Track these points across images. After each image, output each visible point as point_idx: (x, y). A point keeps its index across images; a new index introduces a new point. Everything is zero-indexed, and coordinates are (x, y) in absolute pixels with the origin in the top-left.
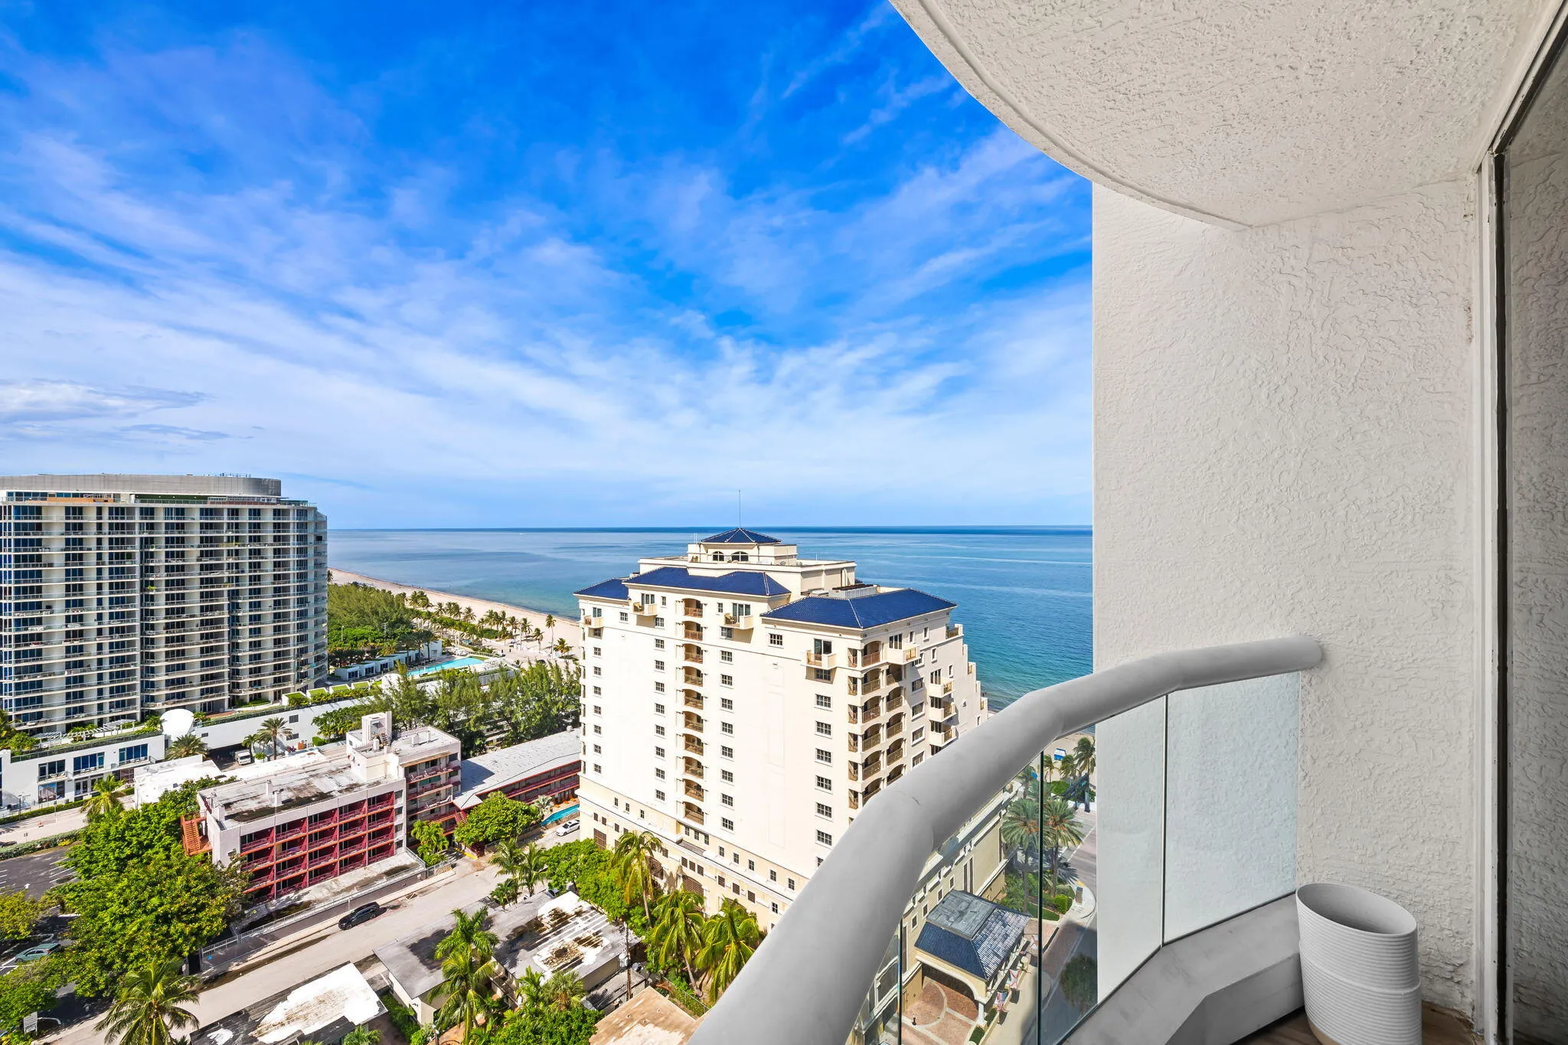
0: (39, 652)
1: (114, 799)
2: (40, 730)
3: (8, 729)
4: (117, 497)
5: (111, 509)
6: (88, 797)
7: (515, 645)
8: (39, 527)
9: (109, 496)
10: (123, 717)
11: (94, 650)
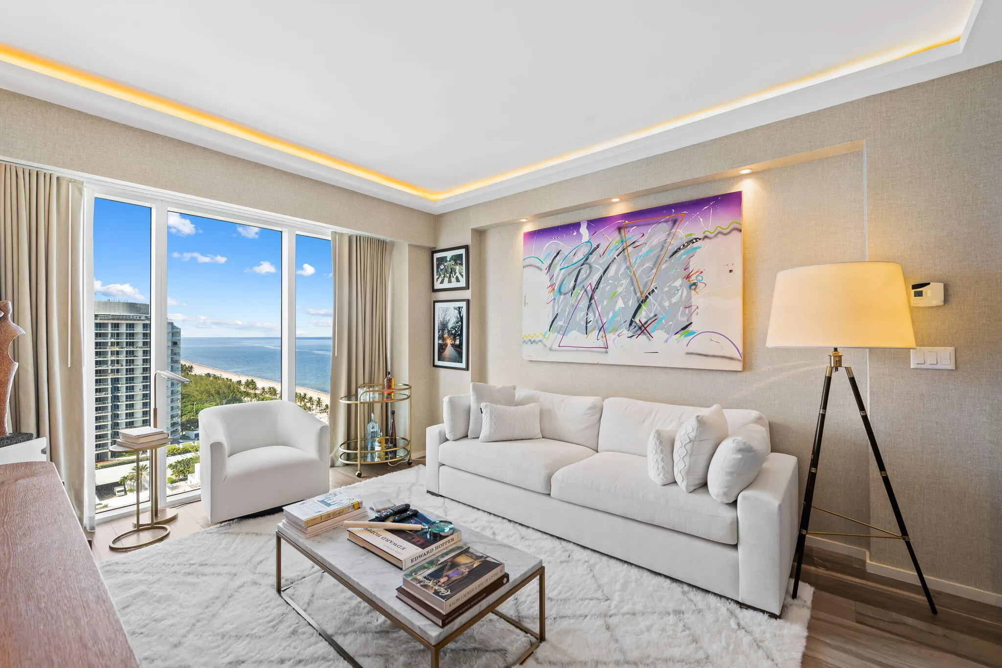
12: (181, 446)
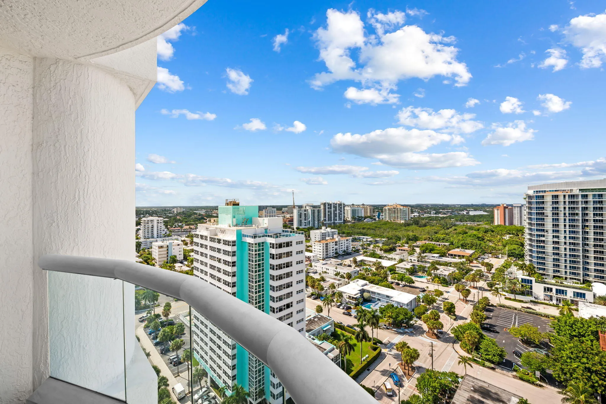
0: (544, 247)
1: (570, 310)
2: (544, 275)
3: (535, 271)
4: (571, 190)
5: (569, 195)
6: (561, 305)
8: (543, 202)
9: (568, 190)
10: (575, 279)
11: (563, 250)
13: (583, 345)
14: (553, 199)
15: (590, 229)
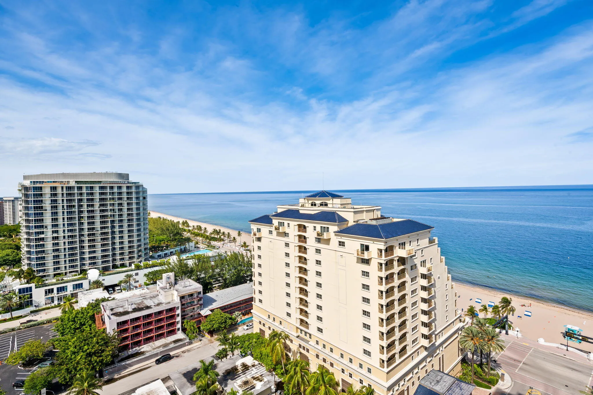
0: (44, 245)
1: (71, 304)
2: (45, 276)
6: (62, 303)
7: (225, 244)
8: (41, 195)
9: (66, 182)
10: (74, 272)
11: (63, 244)
12: (151, 263)
13: (84, 334)
14: (51, 191)
15: (84, 220)
